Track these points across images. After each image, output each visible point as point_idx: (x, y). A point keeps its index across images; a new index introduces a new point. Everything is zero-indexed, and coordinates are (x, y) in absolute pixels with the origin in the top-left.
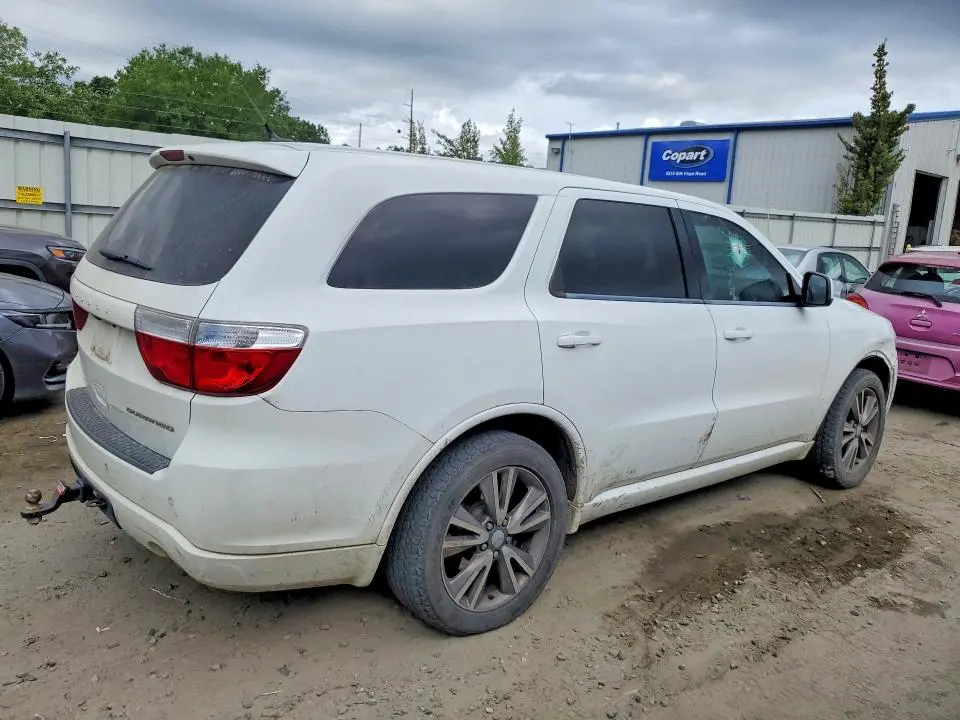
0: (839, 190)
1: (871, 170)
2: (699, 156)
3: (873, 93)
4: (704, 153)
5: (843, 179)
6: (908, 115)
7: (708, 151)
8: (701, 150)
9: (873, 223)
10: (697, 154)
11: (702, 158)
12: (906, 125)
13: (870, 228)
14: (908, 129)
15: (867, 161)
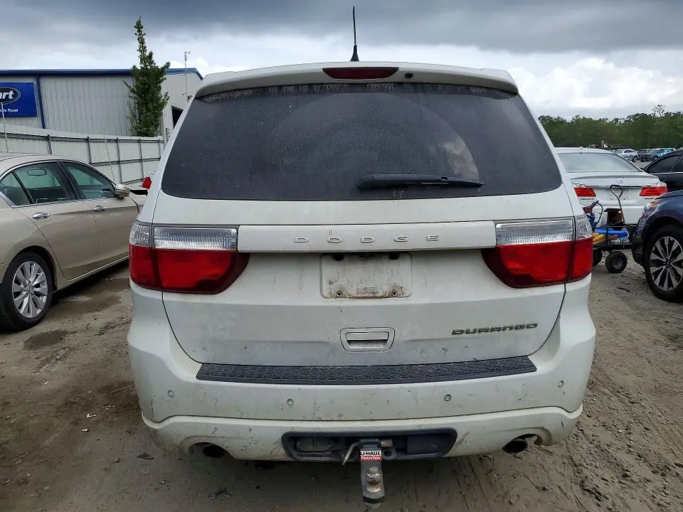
0: (131, 120)
1: (150, 106)
2: (7, 96)
3: (139, 54)
4: (11, 93)
5: (133, 113)
6: (165, 70)
7: (14, 91)
8: (8, 91)
9: (158, 141)
10: (5, 94)
11: (10, 97)
12: (165, 76)
13: (157, 145)
14: (165, 79)
15: (145, 100)
